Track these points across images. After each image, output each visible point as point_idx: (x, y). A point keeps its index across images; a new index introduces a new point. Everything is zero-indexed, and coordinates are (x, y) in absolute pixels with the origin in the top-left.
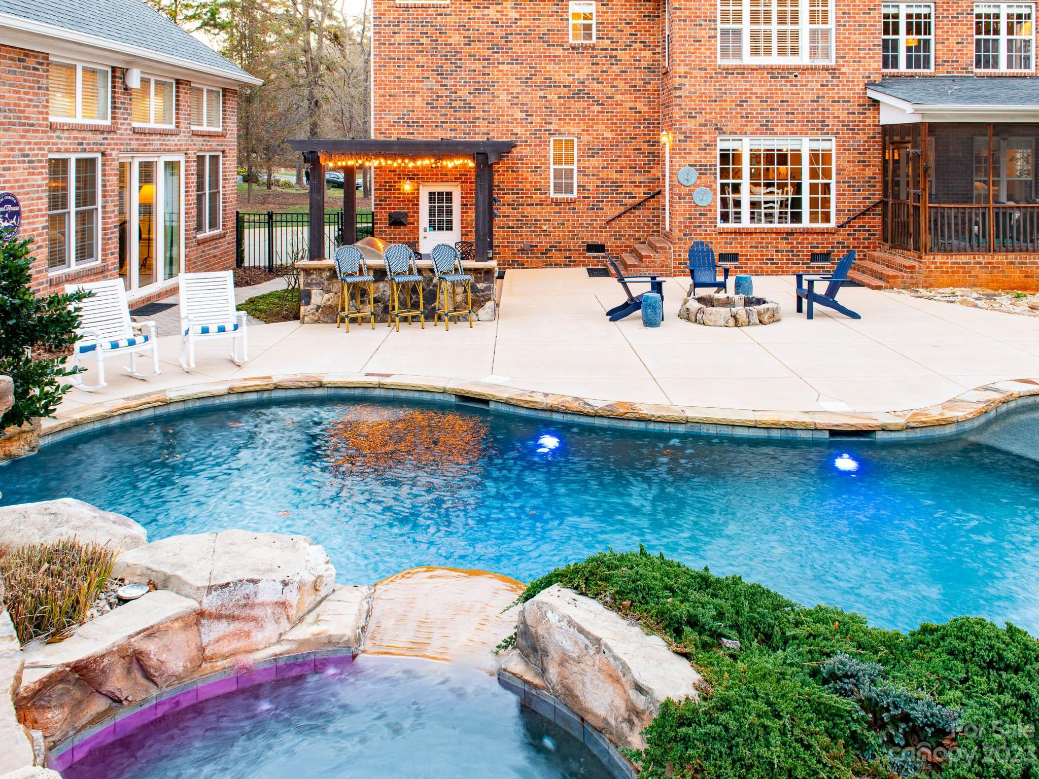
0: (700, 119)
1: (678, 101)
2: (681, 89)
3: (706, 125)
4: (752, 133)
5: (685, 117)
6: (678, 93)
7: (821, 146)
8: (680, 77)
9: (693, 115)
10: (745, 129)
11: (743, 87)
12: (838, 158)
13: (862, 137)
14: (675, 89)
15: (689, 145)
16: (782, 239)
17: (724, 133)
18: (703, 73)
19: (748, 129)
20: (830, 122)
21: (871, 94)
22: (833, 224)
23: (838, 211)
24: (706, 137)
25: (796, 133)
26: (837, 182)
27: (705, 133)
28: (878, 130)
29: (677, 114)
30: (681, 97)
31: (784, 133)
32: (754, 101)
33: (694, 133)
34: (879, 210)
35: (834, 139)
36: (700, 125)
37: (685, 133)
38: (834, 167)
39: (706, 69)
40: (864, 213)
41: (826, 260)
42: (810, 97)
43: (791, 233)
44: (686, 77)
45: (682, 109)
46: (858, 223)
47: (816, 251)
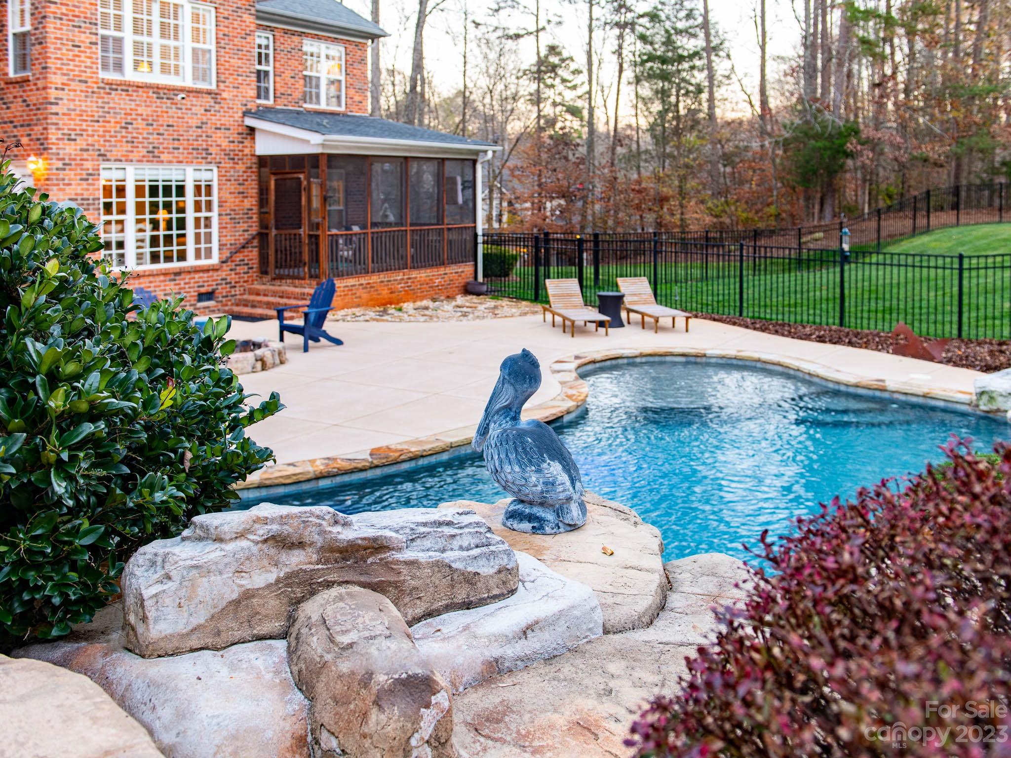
0: (81, 143)
1: (53, 118)
2: (57, 104)
3: (87, 150)
4: (139, 161)
5: (63, 139)
6: (54, 109)
7: (204, 176)
8: (56, 89)
9: (73, 137)
10: (132, 156)
11: (128, 107)
12: (220, 189)
13: (241, 167)
14: (51, 103)
15: (69, 174)
16: (171, 280)
17: (108, 160)
18: (83, 86)
19: (134, 156)
20: (213, 150)
21: (250, 122)
22: (215, 260)
23: (221, 246)
24: (88, 165)
25: (181, 162)
26: (220, 215)
27: (87, 160)
28: (254, 160)
29: (53, 135)
30: (57, 114)
31: (170, 162)
32: (140, 123)
33: (75, 160)
34: (255, 243)
35: (215, 170)
36: (82, 150)
37: (63, 159)
38: (215, 198)
39: (86, 82)
40: (243, 247)
41: (209, 299)
42: (194, 122)
43: (178, 273)
44: (63, 89)
45: (59, 129)
46: (239, 257)
47: (203, 290)
